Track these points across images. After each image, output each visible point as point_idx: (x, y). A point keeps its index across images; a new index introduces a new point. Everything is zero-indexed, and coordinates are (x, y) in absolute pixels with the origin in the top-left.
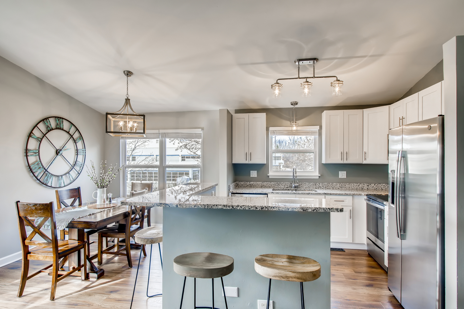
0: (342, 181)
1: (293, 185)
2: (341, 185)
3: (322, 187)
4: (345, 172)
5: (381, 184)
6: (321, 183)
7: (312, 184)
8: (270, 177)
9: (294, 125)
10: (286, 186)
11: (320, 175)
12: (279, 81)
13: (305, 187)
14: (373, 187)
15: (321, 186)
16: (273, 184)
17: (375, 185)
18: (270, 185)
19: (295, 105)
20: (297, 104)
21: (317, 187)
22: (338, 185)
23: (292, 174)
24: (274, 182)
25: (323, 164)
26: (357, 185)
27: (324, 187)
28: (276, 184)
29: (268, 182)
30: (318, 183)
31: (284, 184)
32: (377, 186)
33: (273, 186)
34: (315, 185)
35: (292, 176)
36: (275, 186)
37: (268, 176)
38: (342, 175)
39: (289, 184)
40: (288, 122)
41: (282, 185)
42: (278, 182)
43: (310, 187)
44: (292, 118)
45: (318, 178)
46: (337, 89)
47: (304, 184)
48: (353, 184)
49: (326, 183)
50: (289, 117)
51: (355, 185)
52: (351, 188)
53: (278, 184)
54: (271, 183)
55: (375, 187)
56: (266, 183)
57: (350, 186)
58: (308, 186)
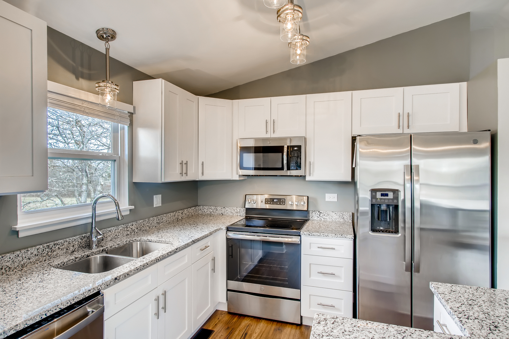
0: (158, 212)
1: (95, 239)
2: (158, 219)
3: (136, 230)
4: (160, 196)
5: (191, 208)
6: (134, 223)
7: (121, 228)
8: (21, 235)
10: (72, 248)
11: (133, 207)
13: (109, 238)
15: (134, 229)
17: (187, 210)
18: (25, 260)
20: (114, 38)
21: (129, 233)
22: (155, 220)
23: (90, 214)
24: (38, 247)
25: (135, 183)
26: (173, 215)
27: (139, 229)
28: (44, 252)
29: (18, 252)
30: (130, 224)
31: (65, 244)
32: (189, 212)
33: (34, 258)
34: (125, 229)
35: (91, 216)
36: (42, 256)
37: (17, 233)
38: (157, 201)
39: (77, 240)
40: (73, 77)
41: (61, 247)
42: (48, 244)
43: (118, 236)
44: (80, 69)
45: (128, 213)
46: (299, 52)
47: (108, 232)
48: (170, 213)
49: (141, 221)
50: (74, 65)
51: (172, 216)
52: (168, 221)
53: (51, 248)
54: (29, 252)
55: (187, 213)
56: (10, 258)
57: (167, 219)
58: (114, 235)
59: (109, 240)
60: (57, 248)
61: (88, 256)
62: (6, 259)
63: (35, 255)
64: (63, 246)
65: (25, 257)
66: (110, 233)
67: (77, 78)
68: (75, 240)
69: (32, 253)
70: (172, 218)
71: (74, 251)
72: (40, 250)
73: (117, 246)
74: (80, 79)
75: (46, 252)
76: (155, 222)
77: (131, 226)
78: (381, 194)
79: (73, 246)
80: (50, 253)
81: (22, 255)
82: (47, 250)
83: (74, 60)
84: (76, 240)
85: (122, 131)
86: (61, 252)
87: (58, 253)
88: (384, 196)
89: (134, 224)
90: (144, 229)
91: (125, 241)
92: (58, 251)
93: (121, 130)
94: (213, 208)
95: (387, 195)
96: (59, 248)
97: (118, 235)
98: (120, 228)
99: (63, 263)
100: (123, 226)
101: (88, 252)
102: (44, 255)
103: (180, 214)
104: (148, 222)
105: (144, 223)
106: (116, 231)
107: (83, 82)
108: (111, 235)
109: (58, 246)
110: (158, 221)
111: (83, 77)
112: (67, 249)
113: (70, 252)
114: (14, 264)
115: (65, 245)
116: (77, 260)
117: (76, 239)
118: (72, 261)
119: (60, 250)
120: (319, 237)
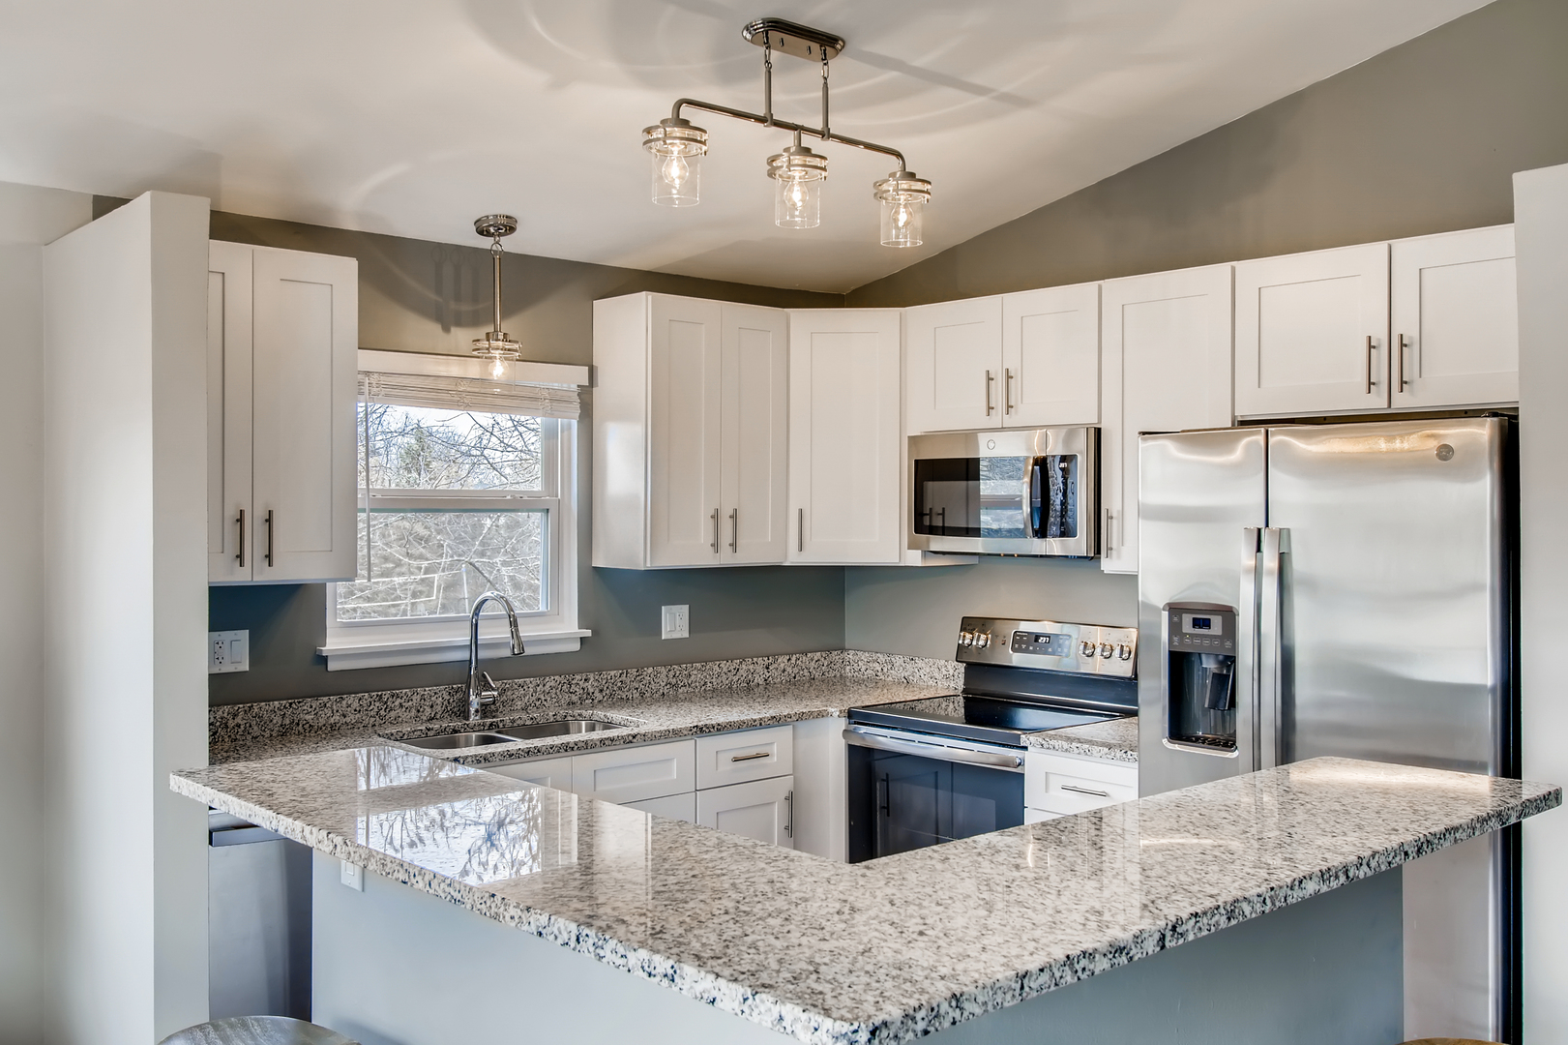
0: (675, 655)
1: (472, 697)
2: (672, 673)
3: (597, 694)
4: (686, 608)
5: (809, 655)
6: (591, 676)
7: (553, 684)
8: (332, 666)
9: (497, 353)
10: (428, 710)
11: (588, 633)
12: (686, 112)
13: (519, 704)
14: (784, 671)
15: (591, 690)
16: (356, 705)
17: (790, 659)
18: (337, 717)
19: (500, 235)
20: (511, 229)
21: (574, 698)
22: (663, 676)
24: (360, 695)
25: (599, 571)
26: (732, 668)
27: (608, 692)
28: (371, 708)
29: (325, 699)
30: (578, 677)
31: (414, 698)
32: (796, 665)
33: (352, 717)
34: (565, 687)
35: (469, 643)
36: (367, 715)
37: (323, 660)
38: (675, 621)
39: (440, 694)
40: (435, 328)
41: (406, 705)
42: (380, 693)
43: (545, 703)
44: (453, 305)
45: (576, 647)
46: (903, 217)
47: (516, 687)
48: (718, 663)
49: (612, 673)
50: (440, 300)
51: (725, 670)
52: (709, 684)
53: (386, 703)
54: (344, 702)
55: (789, 670)
56: (311, 707)
57: (705, 677)
58: (534, 698)
59: (519, 707)
60: (397, 703)
61: (455, 731)
62: (305, 708)
63: (355, 710)
64: (410, 703)
65: (337, 711)
66: (523, 692)
67: (446, 329)
68: (436, 693)
69: (349, 706)
70: (725, 676)
71: (433, 718)
72: (364, 703)
73: (528, 723)
74: (453, 329)
75: (376, 710)
76: (662, 680)
77: (581, 683)
78: (1194, 619)
79: (432, 707)
80: (382, 712)
81: (332, 705)
82: (377, 704)
83: (439, 291)
84: (439, 696)
85: (566, 433)
86: (405, 714)
87: (400, 714)
88: (1200, 628)
89: (592, 679)
90: (624, 696)
91: (551, 714)
92: (400, 711)
93: (562, 432)
94: (882, 658)
95: (1206, 624)
96: (401, 706)
97: (543, 698)
98: (550, 682)
99: (401, 735)
100: (557, 678)
101: (457, 724)
102: (372, 713)
103: (760, 669)
104: (638, 678)
105: (623, 678)
106: (538, 689)
107: (462, 337)
108: (525, 696)
109: (399, 700)
110: (674, 681)
111: (459, 324)
112: (418, 711)
113: (425, 718)
114: (318, 719)
115: (414, 700)
116: (430, 733)
117: (437, 691)
118: (419, 733)
119: (404, 709)
120: (1067, 754)
